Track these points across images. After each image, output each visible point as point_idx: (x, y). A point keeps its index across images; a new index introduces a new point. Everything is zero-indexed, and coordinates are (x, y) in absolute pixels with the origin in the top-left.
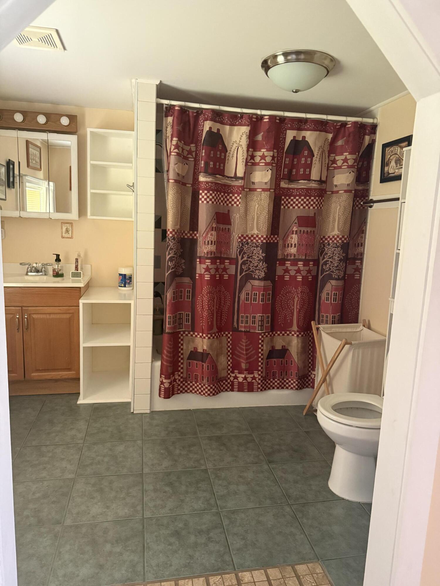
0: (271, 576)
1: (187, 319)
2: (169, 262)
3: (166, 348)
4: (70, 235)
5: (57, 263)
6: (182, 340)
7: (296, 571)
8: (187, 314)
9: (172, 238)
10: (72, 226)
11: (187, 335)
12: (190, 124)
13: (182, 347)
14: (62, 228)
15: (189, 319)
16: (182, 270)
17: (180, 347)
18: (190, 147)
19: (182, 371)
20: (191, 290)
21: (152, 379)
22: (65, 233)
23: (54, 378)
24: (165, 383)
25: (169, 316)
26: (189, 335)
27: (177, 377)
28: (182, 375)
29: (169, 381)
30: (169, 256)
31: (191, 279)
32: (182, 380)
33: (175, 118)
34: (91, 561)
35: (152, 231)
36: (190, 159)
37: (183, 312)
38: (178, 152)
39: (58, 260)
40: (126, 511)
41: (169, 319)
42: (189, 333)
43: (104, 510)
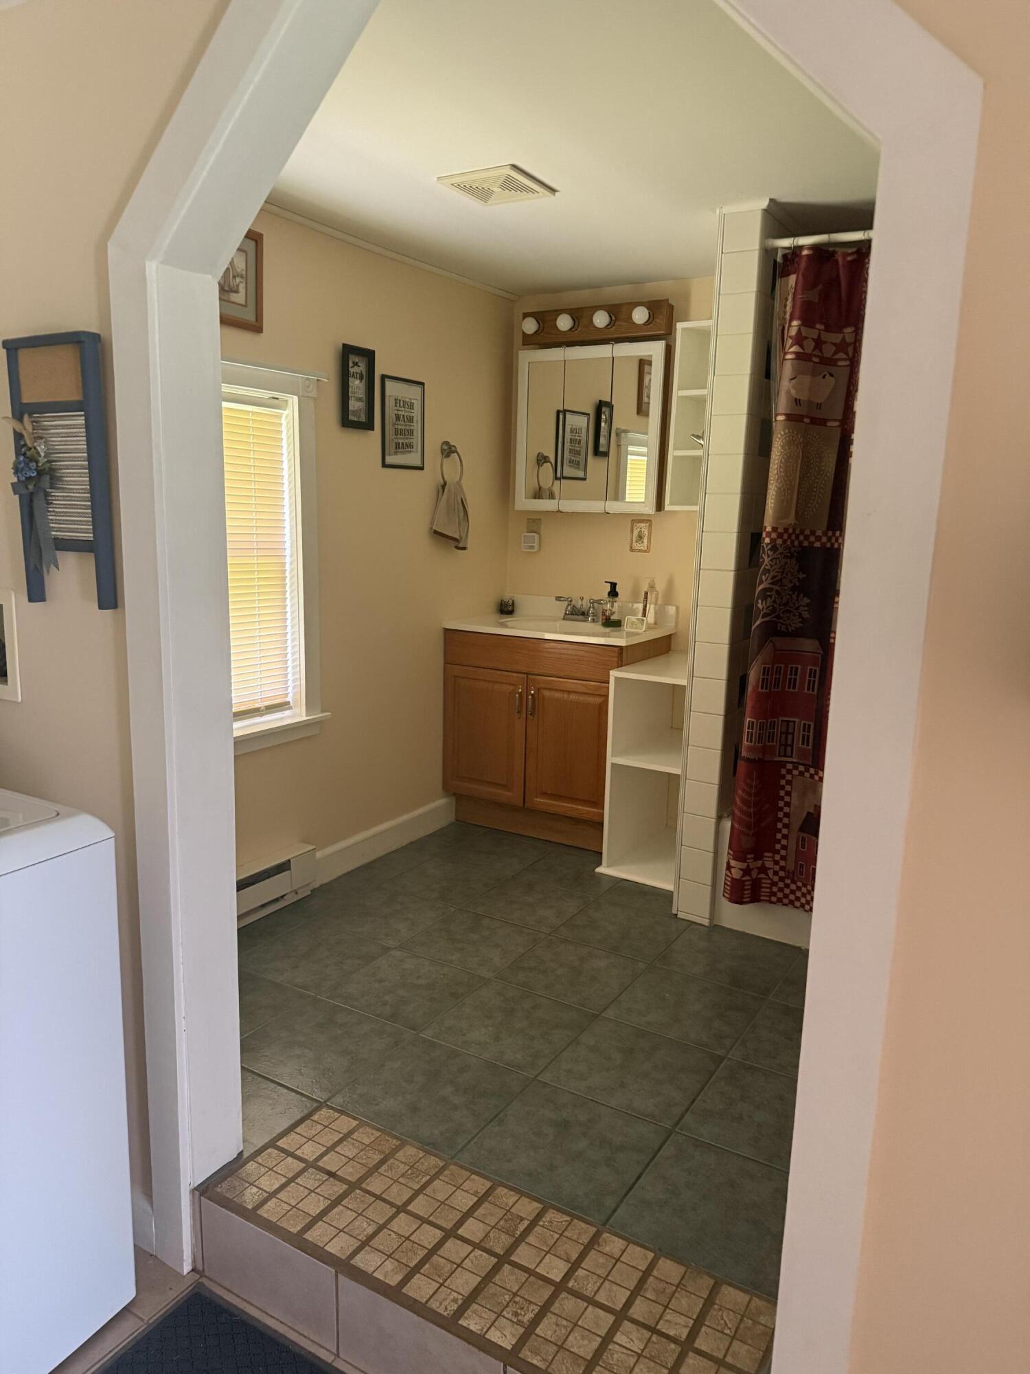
0: (658, 1269)
1: (804, 735)
2: (760, 601)
3: (740, 792)
4: (644, 546)
5: (611, 600)
6: (789, 783)
7: (717, 1293)
8: (805, 724)
9: (769, 547)
10: (650, 526)
11: (801, 774)
12: (839, 285)
13: (787, 799)
14: (632, 531)
15: (808, 736)
16: (800, 622)
17: (782, 798)
18: (842, 335)
19: (783, 853)
20: (818, 669)
21: (716, 852)
22: (637, 542)
23: (569, 814)
24: (733, 867)
25: (749, 721)
26: (807, 775)
27: (769, 864)
28: (782, 863)
29: (744, 866)
30: (761, 587)
31: (821, 644)
32: (782, 874)
33: (800, 275)
34: (409, 1097)
35: (733, 532)
36: (840, 363)
37: (797, 720)
38: (801, 351)
39: (613, 593)
40: (519, 1056)
41: (748, 729)
42: (807, 771)
43: (488, 1041)
